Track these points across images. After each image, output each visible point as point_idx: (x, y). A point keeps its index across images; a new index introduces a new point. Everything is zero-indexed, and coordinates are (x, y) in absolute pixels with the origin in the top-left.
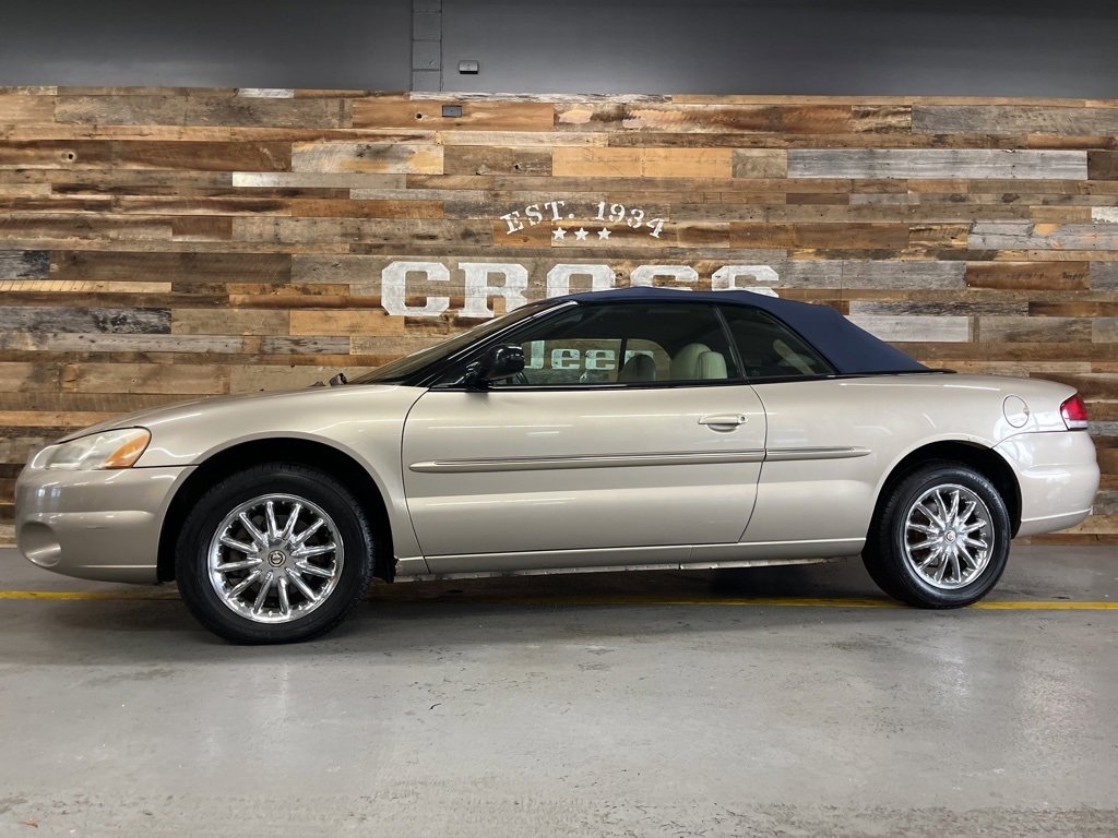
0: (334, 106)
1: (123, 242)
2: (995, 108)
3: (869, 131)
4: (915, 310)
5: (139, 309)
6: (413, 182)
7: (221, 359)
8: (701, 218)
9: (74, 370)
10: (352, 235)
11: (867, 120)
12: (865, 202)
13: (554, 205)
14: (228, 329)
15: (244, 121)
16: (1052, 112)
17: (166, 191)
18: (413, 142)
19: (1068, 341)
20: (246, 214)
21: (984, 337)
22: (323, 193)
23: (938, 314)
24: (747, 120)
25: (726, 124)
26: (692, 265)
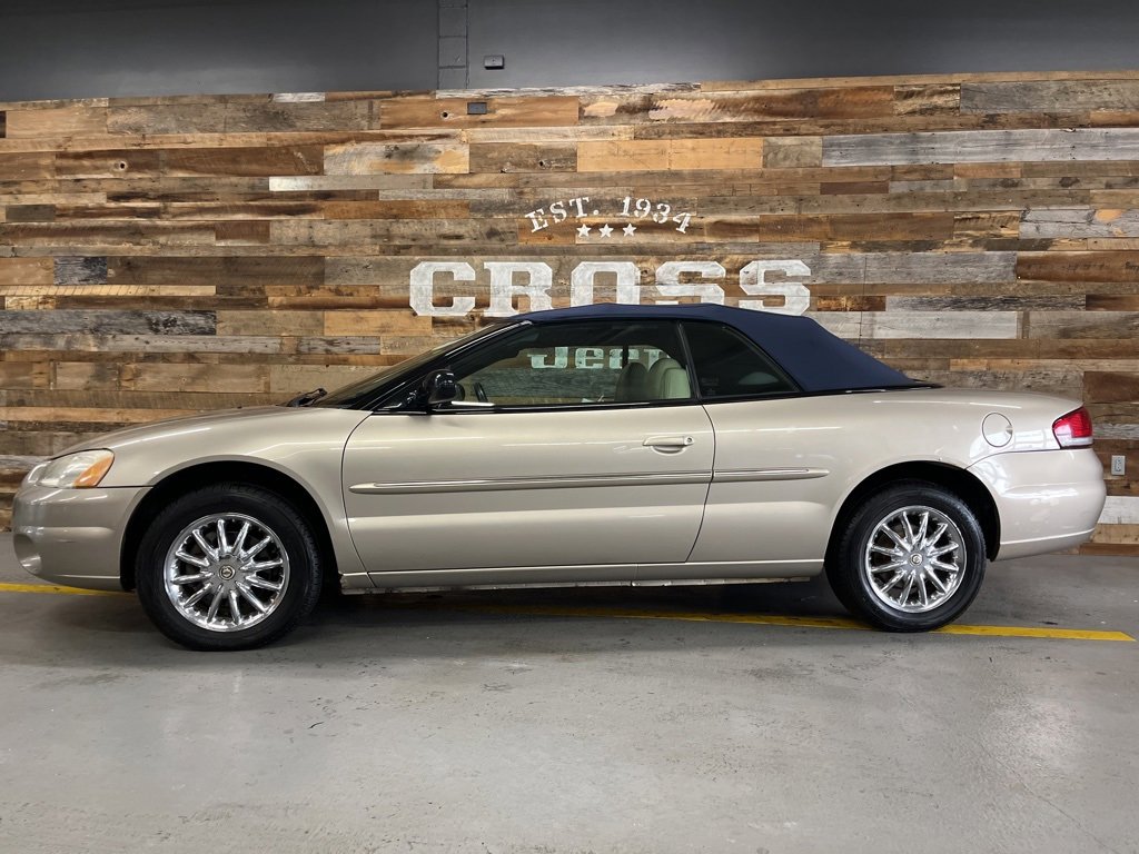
0: (363, 108)
1: (172, 248)
2: (1052, 82)
3: (913, 113)
4: (957, 304)
5: (187, 312)
6: (440, 182)
7: (262, 359)
8: (729, 211)
9: (131, 370)
10: (381, 236)
11: (910, 101)
12: (906, 190)
13: (579, 201)
14: (267, 329)
15: (278, 126)
16: (1119, 86)
17: (208, 197)
18: (439, 141)
19: (1129, 337)
20: (282, 218)
21: (1034, 333)
22: (352, 195)
23: (984, 309)
24: (780, 107)
25: (757, 112)
26: (719, 260)
